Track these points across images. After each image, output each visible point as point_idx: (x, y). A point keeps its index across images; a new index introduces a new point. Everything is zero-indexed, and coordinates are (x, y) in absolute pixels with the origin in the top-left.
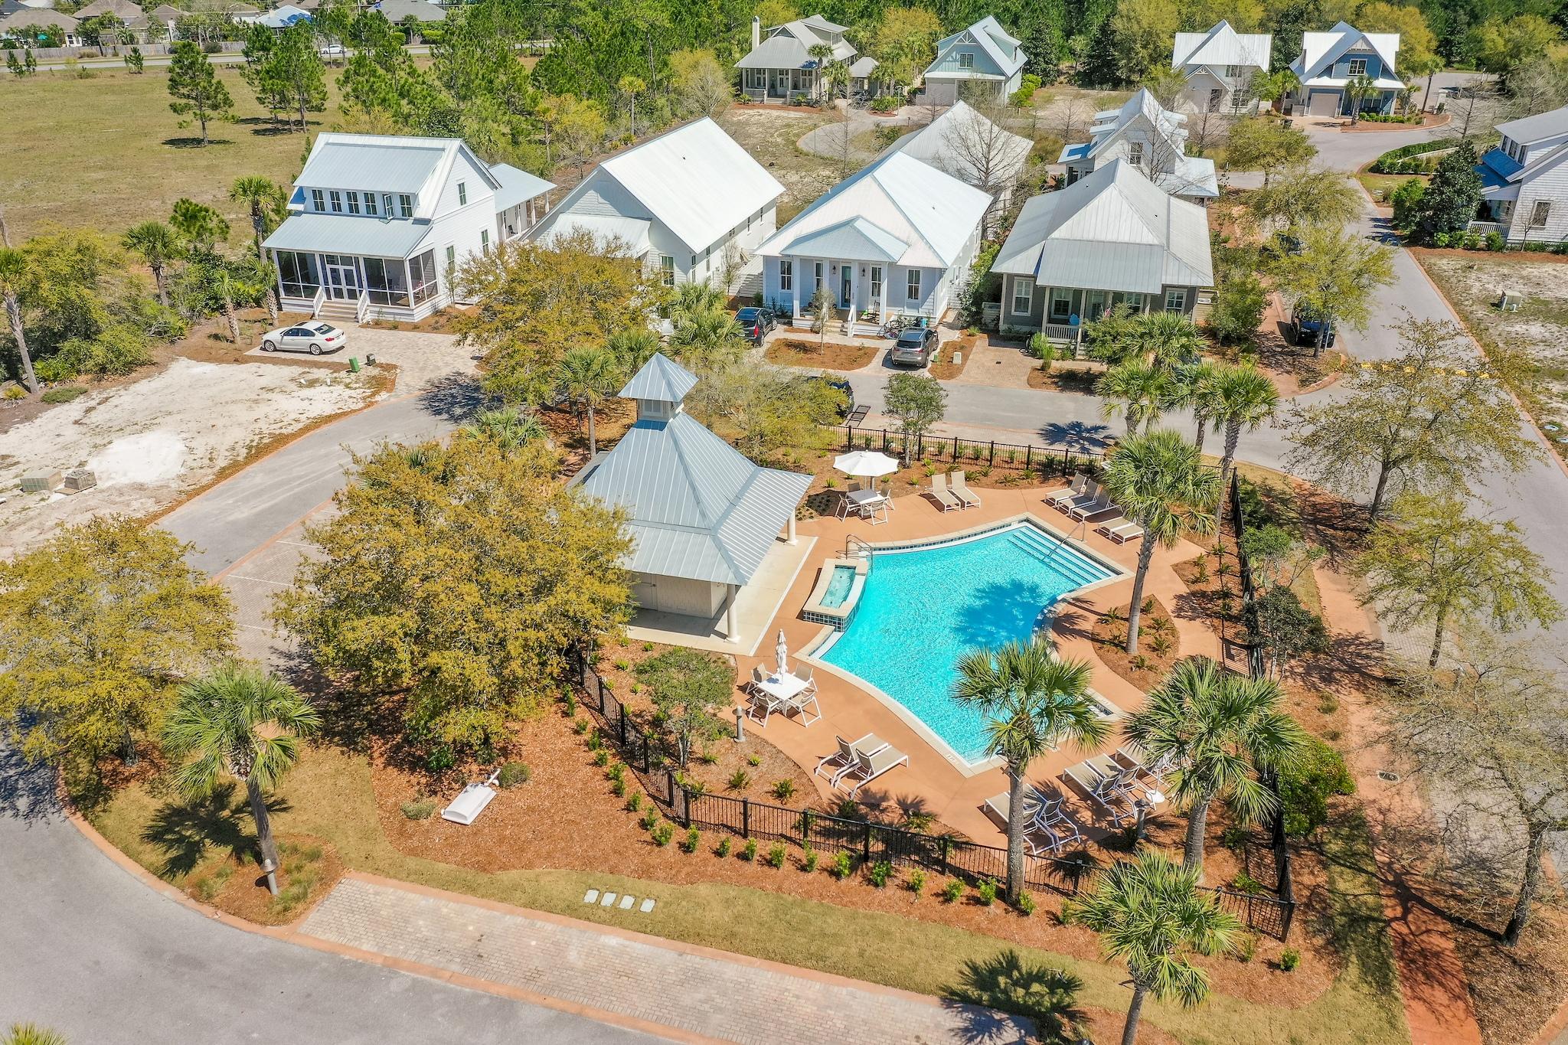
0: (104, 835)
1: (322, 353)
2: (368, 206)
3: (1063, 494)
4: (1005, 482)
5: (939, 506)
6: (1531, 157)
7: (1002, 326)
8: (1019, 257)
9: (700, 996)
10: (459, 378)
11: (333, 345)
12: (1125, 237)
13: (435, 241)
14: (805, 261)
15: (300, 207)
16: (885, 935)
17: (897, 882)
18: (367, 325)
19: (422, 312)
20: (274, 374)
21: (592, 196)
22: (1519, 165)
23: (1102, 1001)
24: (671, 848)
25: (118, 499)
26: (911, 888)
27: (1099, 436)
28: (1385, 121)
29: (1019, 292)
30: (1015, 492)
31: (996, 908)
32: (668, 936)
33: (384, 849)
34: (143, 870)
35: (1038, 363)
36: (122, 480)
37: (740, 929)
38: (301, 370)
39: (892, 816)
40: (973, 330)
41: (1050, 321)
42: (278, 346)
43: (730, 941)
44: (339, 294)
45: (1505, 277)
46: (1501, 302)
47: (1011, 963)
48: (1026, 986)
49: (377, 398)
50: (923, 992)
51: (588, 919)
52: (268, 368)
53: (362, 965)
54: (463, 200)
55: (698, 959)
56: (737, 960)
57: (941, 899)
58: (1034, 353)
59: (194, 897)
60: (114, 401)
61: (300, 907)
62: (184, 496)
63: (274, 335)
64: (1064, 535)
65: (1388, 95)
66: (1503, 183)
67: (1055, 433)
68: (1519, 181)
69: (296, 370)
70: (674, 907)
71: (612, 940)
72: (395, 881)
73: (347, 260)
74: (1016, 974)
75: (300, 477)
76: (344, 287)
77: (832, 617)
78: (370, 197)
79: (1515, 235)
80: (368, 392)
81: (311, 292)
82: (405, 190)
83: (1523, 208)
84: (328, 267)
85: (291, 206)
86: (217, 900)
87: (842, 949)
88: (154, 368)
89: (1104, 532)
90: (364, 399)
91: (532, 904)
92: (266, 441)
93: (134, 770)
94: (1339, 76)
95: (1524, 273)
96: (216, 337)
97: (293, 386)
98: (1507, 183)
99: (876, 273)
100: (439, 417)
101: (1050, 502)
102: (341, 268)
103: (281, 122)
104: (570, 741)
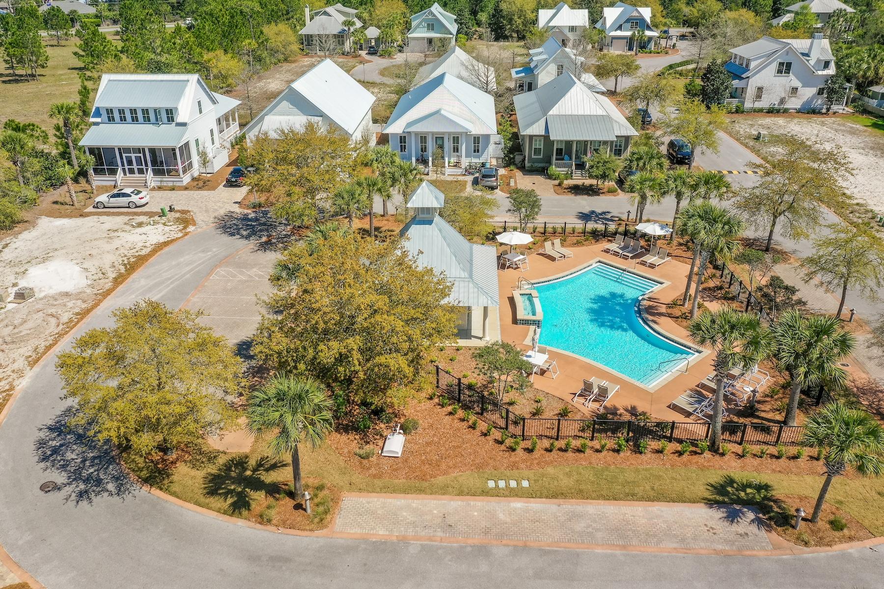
1: (137, 207)
2: (144, 117)
3: (613, 246)
5: (552, 259)
6: (753, 65)
7: (527, 164)
8: (534, 126)
9: (583, 525)
10: (233, 215)
11: (143, 201)
12: (587, 113)
13: (189, 136)
14: (416, 134)
15: (98, 120)
16: (659, 478)
17: (649, 450)
18: (153, 189)
19: (186, 179)
20: (111, 222)
21: (285, 104)
22: (747, 69)
24: (520, 452)
25: (55, 303)
26: (660, 451)
28: (650, 53)
29: (536, 145)
31: (707, 454)
32: (547, 497)
33: (358, 478)
35: (557, 182)
36: (52, 292)
37: (583, 487)
38: (127, 218)
39: (627, 417)
42: (106, 205)
43: (581, 494)
44: (132, 171)
46: (759, 137)
47: (731, 482)
48: (744, 491)
49: (188, 230)
50: (694, 502)
51: (498, 496)
52: (104, 218)
55: (569, 506)
56: (591, 503)
57: (677, 455)
60: (12, 246)
61: (329, 517)
62: (100, 297)
63: (103, 198)
67: (585, 217)
70: (540, 482)
71: (518, 504)
72: (374, 494)
74: (735, 485)
75: (169, 279)
76: (135, 166)
77: (534, 321)
78: (145, 111)
79: (748, 105)
80: (181, 227)
81: (113, 172)
82: (169, 105)
83: (751, 92)
84: (124, 155)
85: (92, 120)
86: (274, 522)
87: (642, 488)
88: (27, 224)
90: (180, 231)
91: (461, 493)
92: (132, 260)
96: (56, 203)
97: (128, 228)
99: (456, 140)
100: (234, 237)
102: (133, 156)
103: (16, 75)
104: (429, 404)
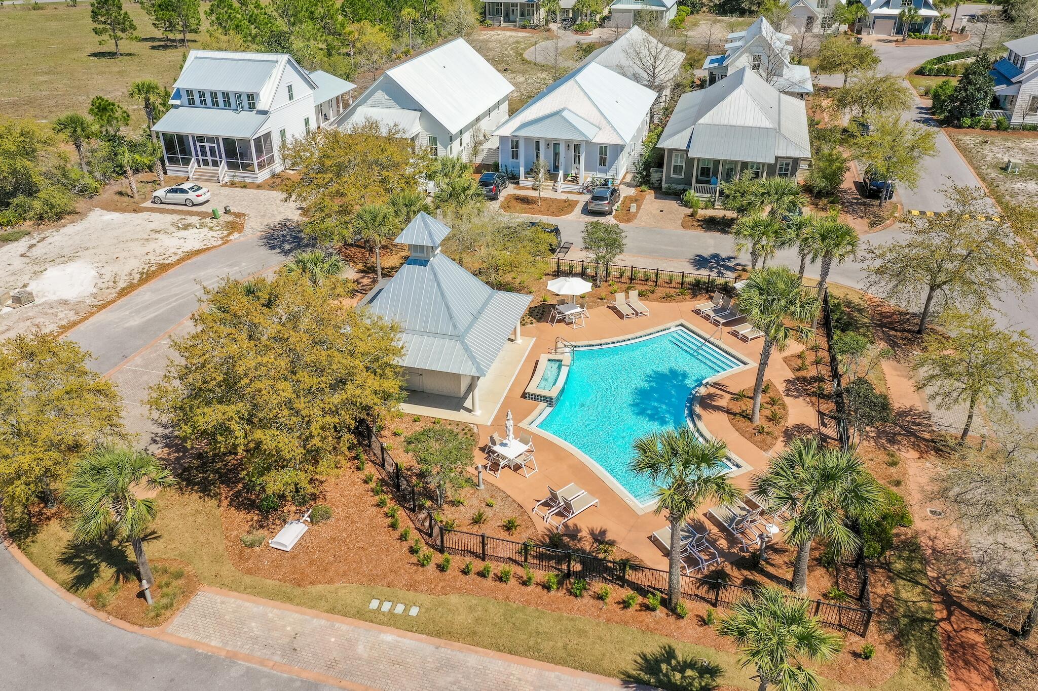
0: (31, 559)
1: (194, 205)
2: (225, 102)
3: (706, 306)
4: (667, 298)
5: (621, 316)
6: (1029, 65)
7: (664, 185)
8: (676, 137)
9: (449, 679)
10: (288, 223)
11: (201, 199)
12: (750, 123)
13: (272, 126)
14: (527, 140)
15: (178, 102)
16: (582, 633)
17: (591, 593)
18: (226, 185)
19: (263, 175)
20: (161, 220)
21: (380, 94)
22: (1020, 71)
23: (735, 682)
24: (431, 568)
25: (49, 311)
26: (600, 597)
27: (731, 264)
28: (925, 38)
29: (676, 161)
30: (674, 304)
31: (661, 612)
32: (428, 634)
33: (228, 569)
34: (58, 586)
35: (689, 211)
36: (53, 298)
37: (479, 629)
38: (179, 217)
39: (587, 545)
40: (644, 187)
41: (698, 181)
42: (163, 201)
43: (472, 638)
44: (206, 163)
45: (1009, 149)
46: (1008, 167)
47: (670, 654)
48: (682, 671)
49: (231, 237)
50: (609, 675)
51: (372, 621)
52: (156, 216)
53: (211, 657)
54: (291, 97)
55: (449, 651)
56: (476, 652)
57: (621, 606)
58: (686, 204)
59: (92, 606)
60: (49, 240)
61: (168, 613)
62: (95, 309)
63: (161, 193)
64: (707, 336)
65: (927, 20)
66: (1009, 83)
67: (700, 262)
68: (1020, 82)
69: (176, 217)
70: (433, 612)
71: (389, 637)
72: (236, 594)
73: (211, 139)
74: (673, 662)
75: (176, 295)
76: (209, 158)
77: (545, 397)
78: (226, 95)
79: (1016, 120)
80: (225, 233)
81: (187, 162)
82: (250, 90)
83: (1023, 101)
84: (198, 144)
85: (171, 102)
86: (109, 608)
87: (551, 643)
88: (77, 216)
89: (735, 334)
90: (222, 238)
91: (332, 610)
92: (153, 268)
93: (53, 511)
94: (896, 8)
95: (1023, 146)
96: (121, 193)
97: (173, 229)
98: (1012, 83)
99: (577, 148)
100: (273, 251)
101: (697, 312)
102: (207, 145)
103: (169, 40)
104: (361, 488)
